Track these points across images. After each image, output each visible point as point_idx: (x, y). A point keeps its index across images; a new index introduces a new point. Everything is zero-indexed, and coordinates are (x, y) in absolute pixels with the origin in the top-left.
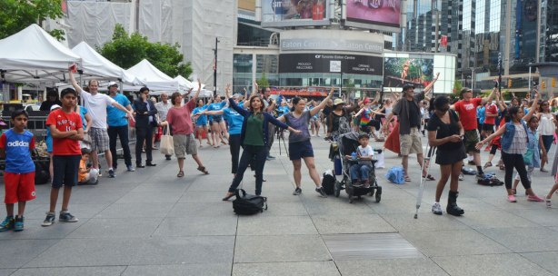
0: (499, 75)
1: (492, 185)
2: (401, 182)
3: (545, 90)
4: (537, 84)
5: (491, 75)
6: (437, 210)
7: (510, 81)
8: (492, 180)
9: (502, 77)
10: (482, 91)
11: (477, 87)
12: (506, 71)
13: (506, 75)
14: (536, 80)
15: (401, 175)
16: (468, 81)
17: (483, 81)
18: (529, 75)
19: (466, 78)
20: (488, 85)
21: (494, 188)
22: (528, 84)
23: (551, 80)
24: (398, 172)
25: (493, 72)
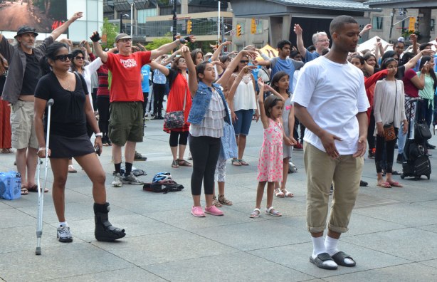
0: (173, 13)
1: (165, 191)
2: (14, 196)
3: (242, 39)
4: (230, 28)
5: (161, 14)
6: (63, 235)
7: (190, 23)
8: (165, 183)
9: (178, 16)
10: (148, 39)
11: (140, 33)
12: (184, 7)
13: (184, 14)
14: (228, 23)
15: (14, 184)
16: (124, 22)
17: (149, 24)
18: (218, 15)
19: (121, 17)
20: (156, 29)
21: (170, 195)
22: (216, 29)
23: (250, 22)
24: (9, 179)
25: (164, 8)
